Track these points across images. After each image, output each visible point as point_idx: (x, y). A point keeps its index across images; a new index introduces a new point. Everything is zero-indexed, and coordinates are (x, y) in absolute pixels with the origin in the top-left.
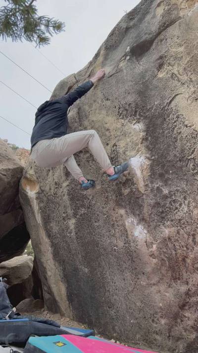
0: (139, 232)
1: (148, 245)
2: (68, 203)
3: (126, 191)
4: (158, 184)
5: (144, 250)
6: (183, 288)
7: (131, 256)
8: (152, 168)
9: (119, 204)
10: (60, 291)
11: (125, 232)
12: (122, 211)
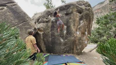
0: (62, 40)
1: (63, 42)
2: (50, 36)
3: (62, 35)
4: (66, 35)
5: (62, 43)
6: (65, 46)
7: (60, 43)
8: (66, 33)
9: (60, 37)
10: (44, 49)
11: (60, 41)
12: (60, 38)
